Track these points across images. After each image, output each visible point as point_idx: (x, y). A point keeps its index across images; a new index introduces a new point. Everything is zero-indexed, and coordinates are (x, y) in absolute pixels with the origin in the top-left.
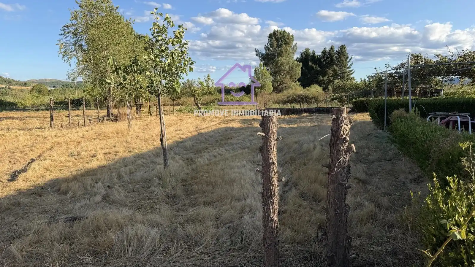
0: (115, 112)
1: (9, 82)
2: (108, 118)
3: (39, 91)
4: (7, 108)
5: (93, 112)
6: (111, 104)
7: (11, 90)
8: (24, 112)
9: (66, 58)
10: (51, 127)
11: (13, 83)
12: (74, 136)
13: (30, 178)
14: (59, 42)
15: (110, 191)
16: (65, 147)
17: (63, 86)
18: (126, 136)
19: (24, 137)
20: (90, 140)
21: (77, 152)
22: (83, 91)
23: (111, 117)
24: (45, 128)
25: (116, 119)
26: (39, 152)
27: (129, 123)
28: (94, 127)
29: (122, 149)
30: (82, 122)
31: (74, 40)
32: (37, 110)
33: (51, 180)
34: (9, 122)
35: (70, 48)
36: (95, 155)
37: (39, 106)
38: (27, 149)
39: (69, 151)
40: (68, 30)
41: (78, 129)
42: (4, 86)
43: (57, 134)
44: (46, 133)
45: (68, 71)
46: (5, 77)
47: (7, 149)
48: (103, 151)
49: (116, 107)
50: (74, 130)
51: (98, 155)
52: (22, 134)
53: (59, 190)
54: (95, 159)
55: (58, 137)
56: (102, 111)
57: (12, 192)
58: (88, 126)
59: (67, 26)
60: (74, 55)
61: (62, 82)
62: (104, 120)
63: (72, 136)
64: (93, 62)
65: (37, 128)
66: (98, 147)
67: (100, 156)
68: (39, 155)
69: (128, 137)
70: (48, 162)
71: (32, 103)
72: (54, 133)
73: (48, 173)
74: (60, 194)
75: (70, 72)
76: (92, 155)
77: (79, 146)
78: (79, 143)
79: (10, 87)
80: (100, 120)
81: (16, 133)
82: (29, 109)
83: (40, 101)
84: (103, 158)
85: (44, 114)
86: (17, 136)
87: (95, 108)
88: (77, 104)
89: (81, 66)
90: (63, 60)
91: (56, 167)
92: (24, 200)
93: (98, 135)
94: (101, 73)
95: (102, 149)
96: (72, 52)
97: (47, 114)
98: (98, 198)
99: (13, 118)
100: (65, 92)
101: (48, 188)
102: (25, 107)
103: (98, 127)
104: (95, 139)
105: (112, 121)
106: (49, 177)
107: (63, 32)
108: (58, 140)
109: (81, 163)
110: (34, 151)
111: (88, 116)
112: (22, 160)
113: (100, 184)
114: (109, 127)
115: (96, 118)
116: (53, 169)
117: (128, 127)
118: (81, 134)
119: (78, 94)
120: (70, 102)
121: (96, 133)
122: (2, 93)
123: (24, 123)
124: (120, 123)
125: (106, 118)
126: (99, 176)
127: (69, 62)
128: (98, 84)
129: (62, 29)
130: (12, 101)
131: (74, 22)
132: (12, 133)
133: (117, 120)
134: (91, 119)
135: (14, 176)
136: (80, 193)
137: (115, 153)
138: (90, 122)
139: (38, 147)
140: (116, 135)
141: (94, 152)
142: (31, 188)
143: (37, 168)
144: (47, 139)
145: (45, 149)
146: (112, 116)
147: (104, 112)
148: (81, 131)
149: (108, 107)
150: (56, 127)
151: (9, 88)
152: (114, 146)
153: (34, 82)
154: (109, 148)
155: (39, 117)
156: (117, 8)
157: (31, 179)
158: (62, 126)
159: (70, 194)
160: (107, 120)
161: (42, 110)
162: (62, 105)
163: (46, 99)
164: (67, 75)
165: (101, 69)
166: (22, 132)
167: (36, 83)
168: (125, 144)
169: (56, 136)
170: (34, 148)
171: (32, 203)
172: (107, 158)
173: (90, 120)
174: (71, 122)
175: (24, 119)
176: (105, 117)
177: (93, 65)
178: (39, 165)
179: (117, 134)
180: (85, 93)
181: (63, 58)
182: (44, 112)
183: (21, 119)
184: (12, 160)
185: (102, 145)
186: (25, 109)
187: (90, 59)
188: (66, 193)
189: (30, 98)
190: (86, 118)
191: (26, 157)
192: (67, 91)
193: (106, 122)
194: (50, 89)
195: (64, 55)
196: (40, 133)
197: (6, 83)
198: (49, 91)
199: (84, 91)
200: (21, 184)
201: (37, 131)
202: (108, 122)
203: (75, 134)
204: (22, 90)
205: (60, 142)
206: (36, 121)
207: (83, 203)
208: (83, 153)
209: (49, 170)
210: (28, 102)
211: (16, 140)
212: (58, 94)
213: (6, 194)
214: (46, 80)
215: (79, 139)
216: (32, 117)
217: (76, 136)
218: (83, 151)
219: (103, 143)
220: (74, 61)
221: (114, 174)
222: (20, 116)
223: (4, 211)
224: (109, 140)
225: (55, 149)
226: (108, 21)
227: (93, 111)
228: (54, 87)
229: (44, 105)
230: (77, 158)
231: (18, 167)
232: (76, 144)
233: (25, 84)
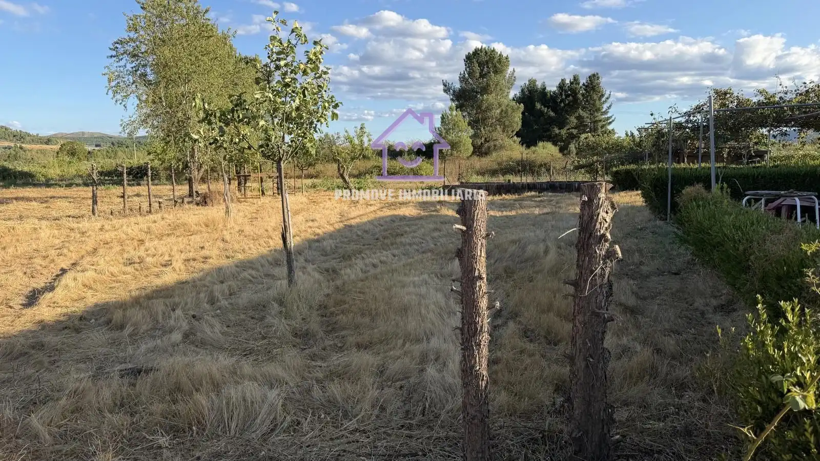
0: (202, 188)
1: (20, 137)
2: (190, 199)
3: (73, 153)
4: (18, 182)
5: (164, 189)
6: (196, 175)
7: (25, 151)
8: (47, 189)
9: (118, 97)
10: (94, 214)
11: (28, 138)
12: (133, 230)
13: (60, 301)
14: (106, 71)
15: (196, 323)
16: (118, 248)
17: (113, 144)
18: (222, 231)
19: (48, 232)
20: (160, 237)
21: (139, 257)
22: (146, 153)
23: (195, 196)
24: (82, 216)
25: (204, 200)
26: (74, 257)
27: (227, 208)
28: (166, 216)
29: (214, 252)
30: (145, 206)
31: (134, 65)
32: (69, 185)
33: (96, 305)
34: (22, 205)
35: (126, 79)
36: (170, 263)
37: (73, 179)
38: (53, 252)
39: (125, 256)
40: (122, 49)
41: (140, 219)
42: (12, 145)
43: (103, 226)
44: (85, 224)
45: (122, 118)
46: (14, 129)
47: (19, 252)
48: (183, 256)
49: (203, 180)
50: (133, 219)
51: (174, 264)
52: (44, 227)
53: (109, 322)
54: (168, 269)
55: (106, 231)
56: (180, 187)
57: (29, 326)
58: (157, 212)
59: (120, 42)
60: (133, 92)
61: (111, 138)
62: (183, 202)
63: (130, 231)
64: (164, 104)
65: (69, 216)
66: (175, 248)
67: (178, 264)
68: (73, 262)
69: (225, 232)
70: (90, 274)
71: (61, 174)
72: (99, 225)
73: (89, 293)
74: (111, 329)
75: (126, 120)
76: (164, 263)
77: (142, 248)
78: (142, 242)
79: (23, 145)
80: (177, 202)
81: (33, 224)
82: (56, 184)
83: (73, 170)
84: (183, 267)
85: (82, 193)
86: (35, 229)
87: (167, 182)
88: (138, 174)
89: (145, 111)
90: (115, 99)
91: (103, 282)
92: (51, 339)
93: (174, 228)
94: (178, 122)
95: (182, 252)
96: (129, 85)
97: (87, 192)
98: (177, 337)
99: (29, 199)
100: (116, 154)
101: (91, 320)
102: (48, 180)
103: (172, 216)
104: (168, 235)
105: (198, 204)
106: (92, 299)
107: (114, 53)
108: (107, 236)
109: (146, 276)
110: (65, 256)
111: (155, 196)
112: (45, 272)
113: (179, 312)
114: (193, 215)
115: (170, 200)
116: (99, 287)
117: (224, 214)
118: (144, 226)
119: (138, 159)
120: (125, 171)
121: (170, 225)
122: (9, 157)
123: (46, 207)
124: (211, 207)
125: (186, 200)
126: (177, 299)
127: (124, 103)
128: (172, 141)
129: (112, 47)
130: (26, 169)
131: (133, 35)
132: (28, 225)
133: (206, 202)
134: (161, 200)
135: (32, 299)
136: (144, 327)
137: (204, 260)
138: (160, 207)
139: (72, 248)
140: (204, 229)
141: (167, 258)
142: (62, 318)
143: (72, 284)
144: (88, 234)
145: (83, 253)
146: (197, 197)
147: (183, 189)
148: (144, 222)
149: (190, 181)
150: (103, 214)
151: (21, 148)
152: (202, 248)
153: (63, 137)
154: (192, 250)
155: (73, 198)
156: (207, 11)
157: (62, 303)
158: (112, 212)
159: (128, 330)
160: (189, 203)
161: (77, 185)
162: (112, 176)
163: (85, 167)
164: (121, 125)
165: (180, 114)
166: (44, 223)
167: (67, 138)
168: (222, 245)
169: (101, 229)
170: (65, 251)
171: (63, 344)
172: (189, 268)
173: (160, 203)
174: (126, 206)
175: (46, 202)
176: (185, 197)
177: (165, 109)
178: (75, 279)
179: (207, 226)
180: (151, 157)
181: (114, 96)
182: (81, 188)
183: (43, 201)
184: (28, 270)
185: (182, 246)
186: (48, 184)
187: (160, 98)
188: (122, 327)
189: (56, 165)
190: (153, 199)
191: (52, 265)
192: (120, 153)
193: (187, 206)
194: (90, 148)
195: (115, 92)
196: (75, 225)
197: (14, 140)
198: (89, 152)
199: (149, 154)
200: (45, 311)
201: (69, 221)
202: (191, 206)
203: (133, 226)
204: (43, 152)
205: (109, 240)
206: (67, 204)
207: (151, 344)
208: (149, 259)
209: (91, 288)
210: (54, 172)
211: (34, 236)
212: (104, 159)
213: (20, 328)
214: (83, 133)
215: (143, 236)
216: (61, 197)
217: (136, 230)
218: (148, 255)
219: (182, 242)
220: (133, 101)
221: (202, 295)
222: (40, 196)
223: (17, 358)
224: (192, 237)
225: (101, 251)
226: (192, 34)
227: (164, 187)
228: (97, 146)
229: (81, 176)
230: (139, 268)
231: (39, 283)
232: (136, 243)
233: (48, 141)
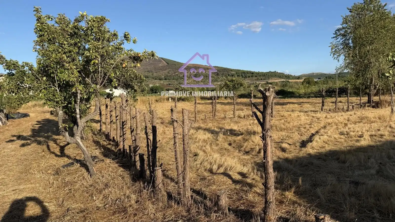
0: (376, 99)
1: (288, 77)
2: (369, 104)
3: (309, 83)
4: (289, 96)
7: (289, 83)
8: (300, 99)
9: (336, 56)
10: (322, 110)
11: (291, 77)
12: (341, 119)
13: (314, 147)
14: (331, 45)
15: (383, 167)
16: (335, 127)
17: (326, 77)
18: (389, 122)
19: (304, 117)
20: (355, 123)
21: (347, 132)
22: (343, 81)
23: (371, 103)
24: (317, 111)
25: (377, 105)
26: (316, 129)
27: (392, 109)
28: (357, 112)
29: (387, 133)
30: (345, 107)
31: (343, 40)
32: (309, 97)
33: (330, 151)
34: (292, 106)
35: (340, 47)
36: (362, 136)
37: (309, 94)
38: (308, 127)
39: (339, 130)
40: (339, 33)
41: (343, 113)
42: (285, 80)
43: (326, 116)
44: (318, 115)
45: (336, 66)
46: (286, 74)
47: (294, 125)
48: (369, 133)
49: (376, 95)
50: (340, 114)
51: (364, 136)
52: (302, 115)
53: (338, 159)
54: (362, 139)
55: (328, 118)
56: (363, 98)
57: (305, 155)
58: (351, 111)
59: (338, 30)
60: (342, 53)
61: (325, 75)
62: (365, 106)
63: (339, 119)
64: (358, 57)
65: (311, 111)
66: (364, 129)
67: (366, 136)
68: (316, 131)
69: (391, 123)
70: (325, 137)
71: (304, 92)
72: (324, 115)
73: (326, 145)
74: (339, 162)
75: (338, 66)
76: (359, 135)
77: (347, 128)
78: (346, 125)
79: (289, 80)
80: (362, 106)
81: (298, 114)
82: (303, 97)
83: (310, 91)
84: (369, 139)
85: (314, 101)
86: (299, 116)
87: (354, 96)
88: (343, 92)
89: (348, 61)
90: (334, 57)
91: (331, 141)
92: (315, 161)
93: (361, 119)
94: (365, 65)
95: (368, 131)
96: (341, 50)
97: (319, 100)
98: (373, 171)
99: (293, 103)
101: (329, 157)
102: (300, 95)
103: (360, 113)
104: (359, 122)
105: (373, 107)
106: (328, 148)
107: (335, 36)
108: (330, 121)
109: (351, 141)
110: (313, 128)
111: (350, 103)
112: (306, 134)
113: (372, 160)
114: (371, 113)
115: (358, 105)
116: (330, 143)
117: (390, 113)
118: (346, 117)
119: (339, 84)
120: (337, 91)
121: (359, 117)
122: (283, 85)
123: (301, 107)
124: (381, 109)
125: (367, 105)
126: (370, 154)
127: (338, 59)
128: (361, 75)
129: (335, 33)
130: (291, 90)
131: (344, 25)
132: (296, 114)
133: (378, 106)
134: (353, 105)
135: (304, 144)
136: (355, 164)
137: (380, 136)
138: (353, 108)
139: (315, 125)
140: (378, 120)
141: (360, 133)
142: (317, 154)
143: (319, 140)
144: (320, 119)
145: (320, 127)
146: (373, 103)
147: (365, 99)
148: (346, 115)
149: (369, 95)
150: (325, 110)
151: (288, 81)
152: (379, 130)
153: (305, 76)
154: (373, 131)
155: (311, 103)
156: (385, 5)
157: (316, 148)
158: (330, 110)
159: (347, 164)
160: (368, 106)
161: (312, 97)
162: (330, 93)
163: (315, 89)
164: (336, 69)
165: (366, 61)
166: (302, 114)
167: (306, 76)
168: (390, 129)
169: (326, 117)
170: (313, 126)
171: (320, 164)
172: (373, 139)
174: (337, 107)
175: (300, 104)
176: (366, 103)
177: (358, 59)
178: (320, 138)
179: (380, 118)
180: (346, 83)
181: (333, 56)
182: (313, 98)
183: (299, 104)
184: (300, 133)
185: (367, 128)
186: (300, 97)
187: (356, 54)
188: (344, 162)
189: (303, 88)
191: (308, 131)
192: (329, 82)
193: (367, 108)
194: (316, 80)
195: (334, 54)
196: (315, 115)
197: (286, 78)
198: (316, 82)
199: (345, 82)
200: (311, 149)
201: (311, 113)
202: (369, 108)
203: (341, 117)
204: (296, 83)
205: (330, 123)
206: (309, 105)
207: (360, 172)
208: (352, 133)
209: (327, 143)
210: (302, 91)
211: (299, 119)
212: (322, 84)
213: (301, 155)
214: (313, 73)
215: (346, 122)
216: (306, 103)
217: (342, 119)
218: (351, 131)
219: (367, 126)
220: (342, 57)
221: (384, 154)
222: (297, 102)
223: (303, 167)
224: (373, 124)
225: (328, 128)
226: (376, 19)
227: (353, 98)
228: (319, 79)
229: (313, 93)
230: (347, 137)
231: (305, 138)
232: (343, 125)
233: (299, 78)
